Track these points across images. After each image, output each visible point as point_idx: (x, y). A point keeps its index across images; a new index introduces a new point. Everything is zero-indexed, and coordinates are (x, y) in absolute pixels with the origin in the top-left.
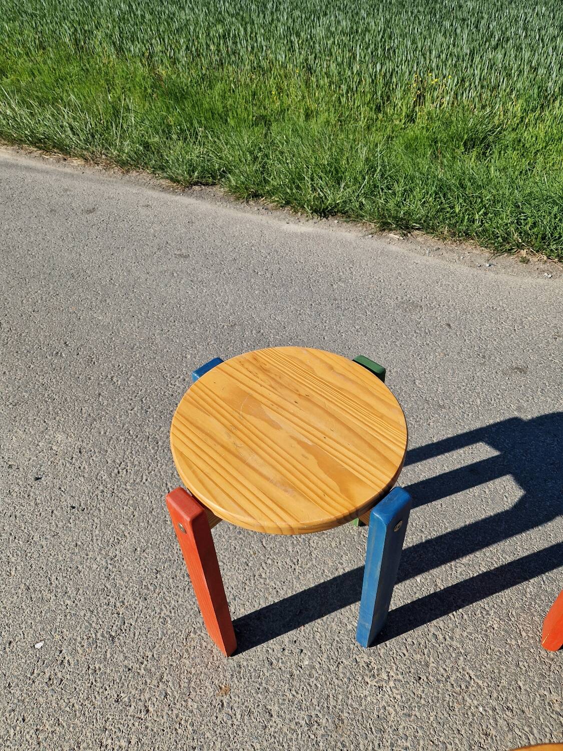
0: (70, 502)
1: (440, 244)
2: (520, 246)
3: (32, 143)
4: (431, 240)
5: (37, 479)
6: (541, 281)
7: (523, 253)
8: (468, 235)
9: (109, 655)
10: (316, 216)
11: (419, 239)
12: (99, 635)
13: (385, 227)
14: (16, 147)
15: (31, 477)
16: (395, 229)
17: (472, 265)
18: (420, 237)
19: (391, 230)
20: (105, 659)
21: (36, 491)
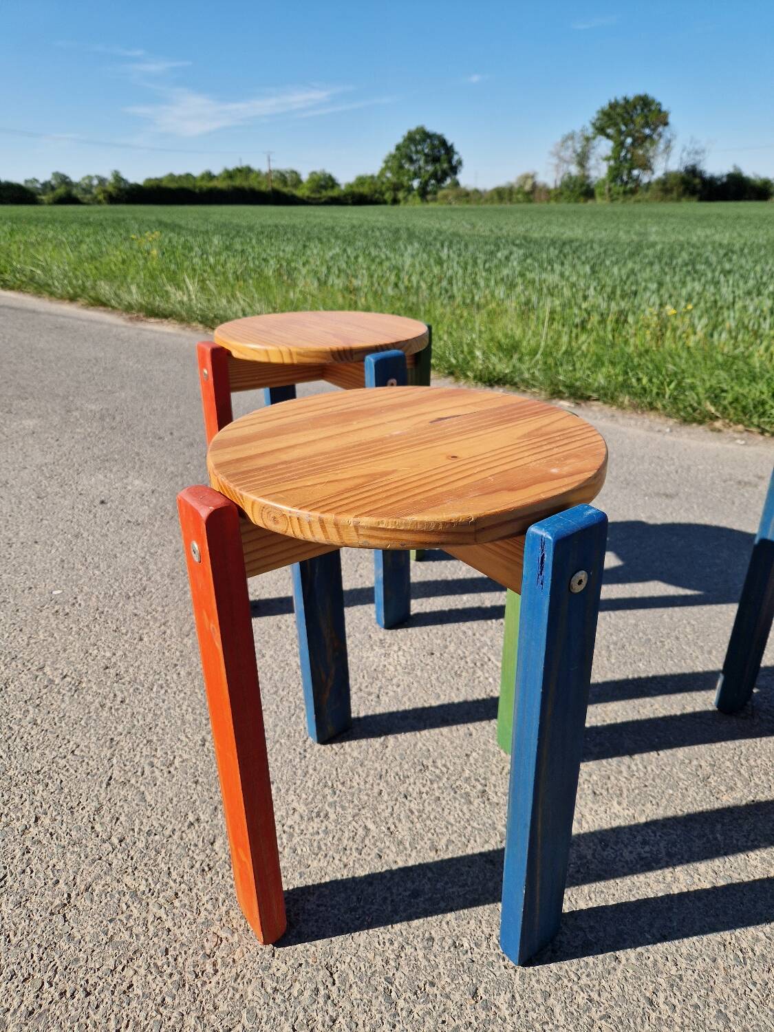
0: (128, 517)
1: (618, 413)
2: (714, 418)
3: (201, 322)
4: (609, 410)
5: (102, 502)
6: (731, 446)
7: (718, 424)
8: (652, 407)
9: (120, 605)
10: (479, 384)
11: (595, 408)
12: (117, 594)
13: (556, 394)
14: (184, 325)
15: (97, 502)
16: (568, 398)
17: (651, 429)
18: (596, 406)
19: (562, 398)
20: (116, 606)
21: (100, 510)
